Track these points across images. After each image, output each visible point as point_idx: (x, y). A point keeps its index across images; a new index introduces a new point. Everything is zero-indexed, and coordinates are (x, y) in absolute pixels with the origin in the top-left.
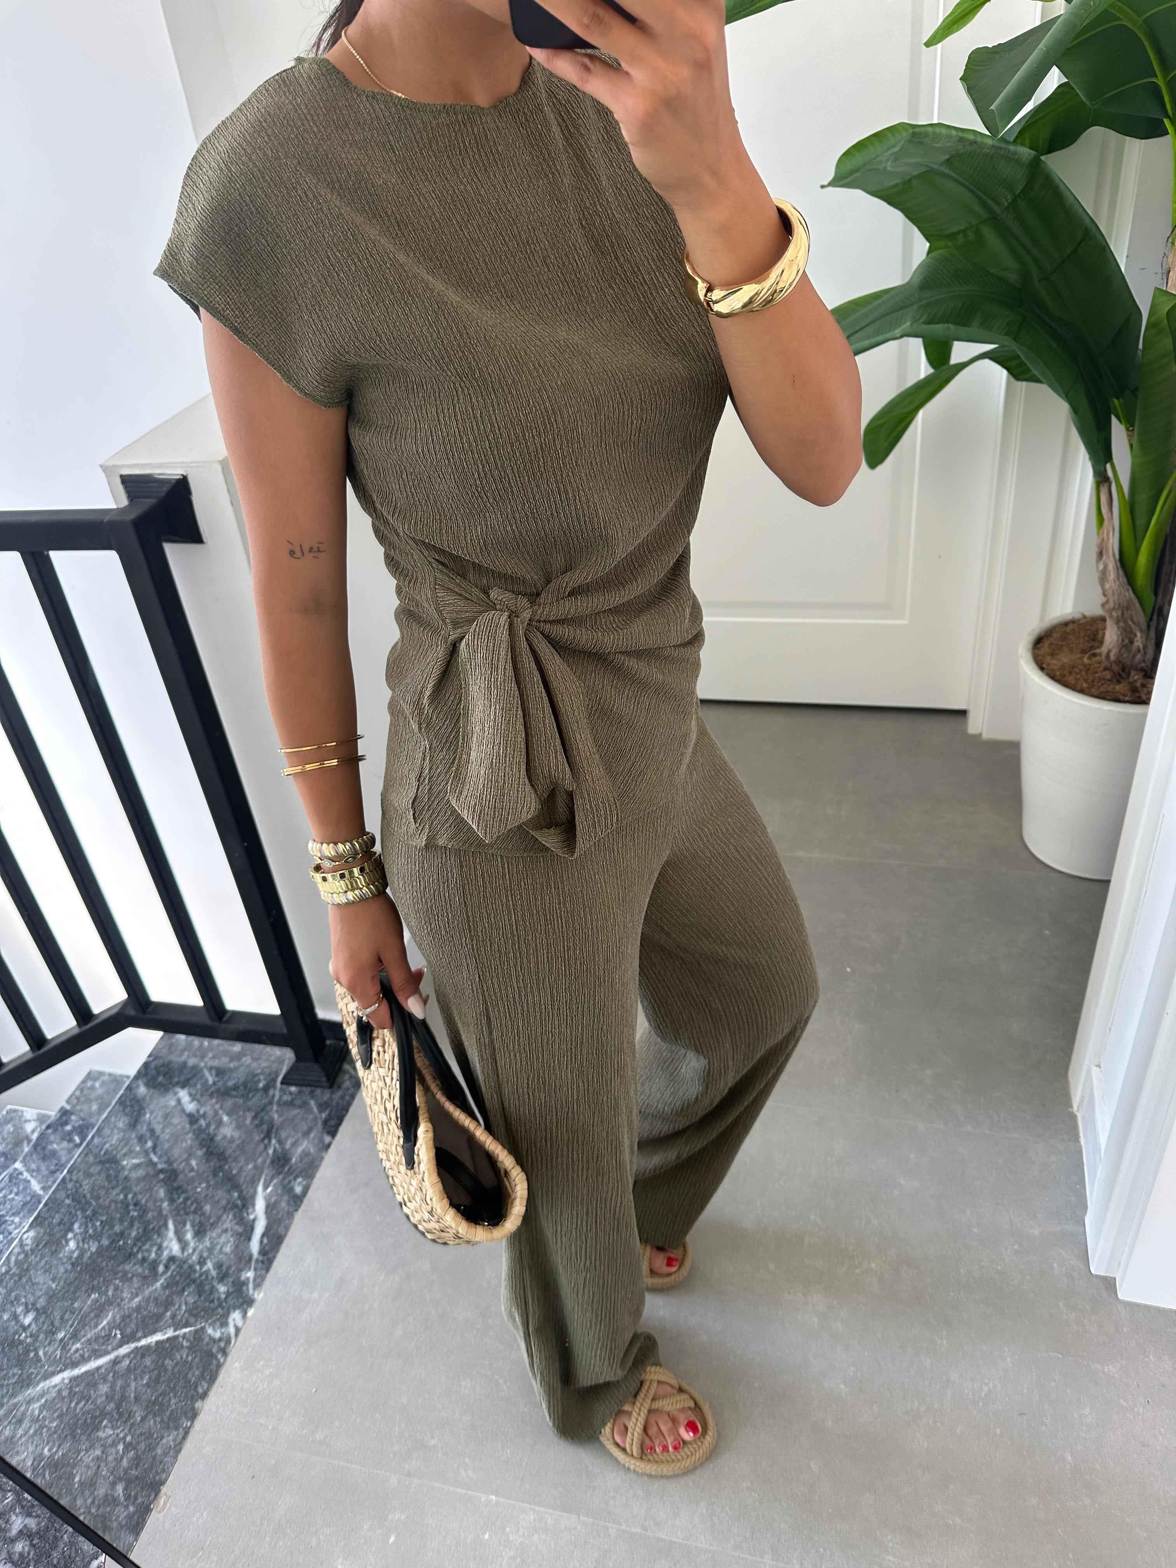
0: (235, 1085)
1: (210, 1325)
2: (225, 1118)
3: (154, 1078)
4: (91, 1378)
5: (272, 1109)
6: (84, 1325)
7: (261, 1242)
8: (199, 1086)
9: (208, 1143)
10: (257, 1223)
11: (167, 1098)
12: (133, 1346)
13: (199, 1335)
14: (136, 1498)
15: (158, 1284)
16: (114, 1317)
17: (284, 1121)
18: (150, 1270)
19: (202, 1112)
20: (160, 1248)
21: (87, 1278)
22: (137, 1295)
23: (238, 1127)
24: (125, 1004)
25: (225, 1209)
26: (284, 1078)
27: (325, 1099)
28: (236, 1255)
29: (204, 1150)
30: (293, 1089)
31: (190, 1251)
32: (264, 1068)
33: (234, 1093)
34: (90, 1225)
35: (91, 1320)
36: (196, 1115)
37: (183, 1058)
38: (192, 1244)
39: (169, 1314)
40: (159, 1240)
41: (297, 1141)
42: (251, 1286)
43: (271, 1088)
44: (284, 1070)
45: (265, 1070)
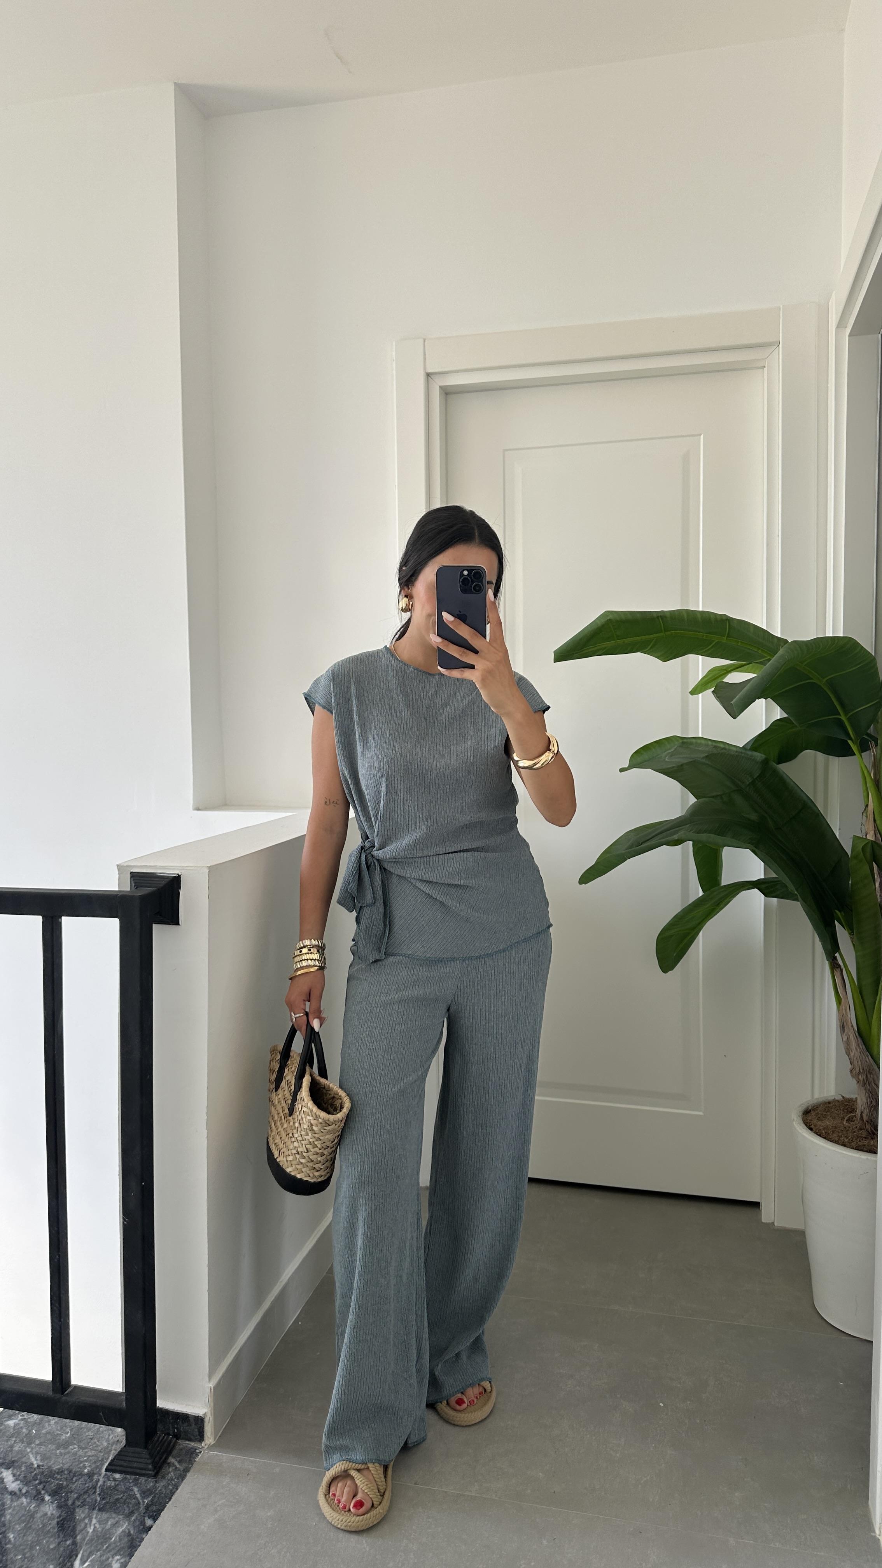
0: (59, 1469)
2: (47, 1498)
5: (95, 1492)
8: (23, 1469)
9: (28, 1519)
17: (107, 1503)
19: (24, 1491)
23: (59, 1507)
26: (110, 1464)
27: (149, 1487)
29: (23, 1525)
30: (117, 1476)
32: (90, 1456)
33: (59, 1476)
36: (18, 1493)
37: (9, 1443)
41: (116, 1523)
43: (95, 1474)
44: (110, 1458)
45: (91, 1458)
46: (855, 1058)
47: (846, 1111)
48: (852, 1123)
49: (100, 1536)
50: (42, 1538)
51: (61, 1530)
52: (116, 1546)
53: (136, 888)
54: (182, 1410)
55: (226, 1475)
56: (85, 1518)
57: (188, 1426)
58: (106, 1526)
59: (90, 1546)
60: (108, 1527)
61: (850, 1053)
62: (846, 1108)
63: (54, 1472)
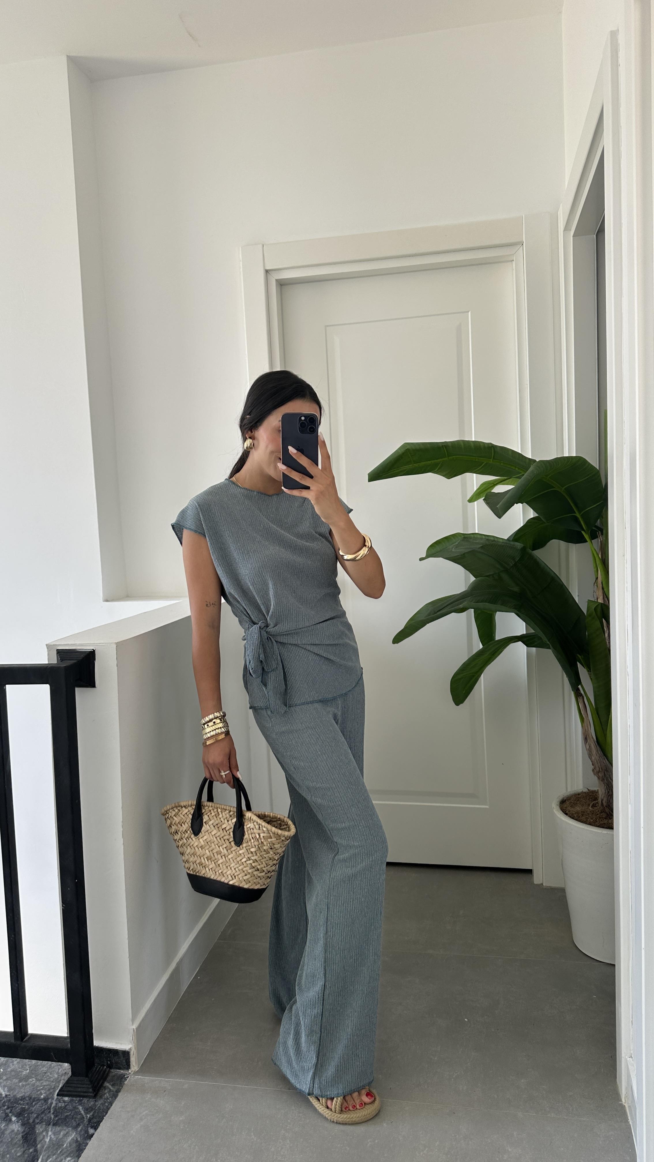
0: (22, 1097)
5: (50, 1112)
17: (59, 1119)
23: (23, 1125)
26: (59, 1091)
27: (90, 1105)
30: (66, 1099)
32: (45, 1086)
33: (22, 1102)
41: (67, 1133)
43: (49, 1098)
44: (60, 1086)
45: (46, 1087)
46: (596, 761)
47: (591, 799)
48: (595, 808)
49: (55, 1144)
50: (11, 1148)
51: (25, 1142)
52: (68, 1150)
53: (62, 661)
54: (113, 1047)
55: (148, 1093)
56: (43, 1131)
57: (118, 1058)
58: (59, 1136)
59: (47, 1152)
60: (61, 1137)
61: (591, 757)
62: (591, 797)
63: (18, 1099)
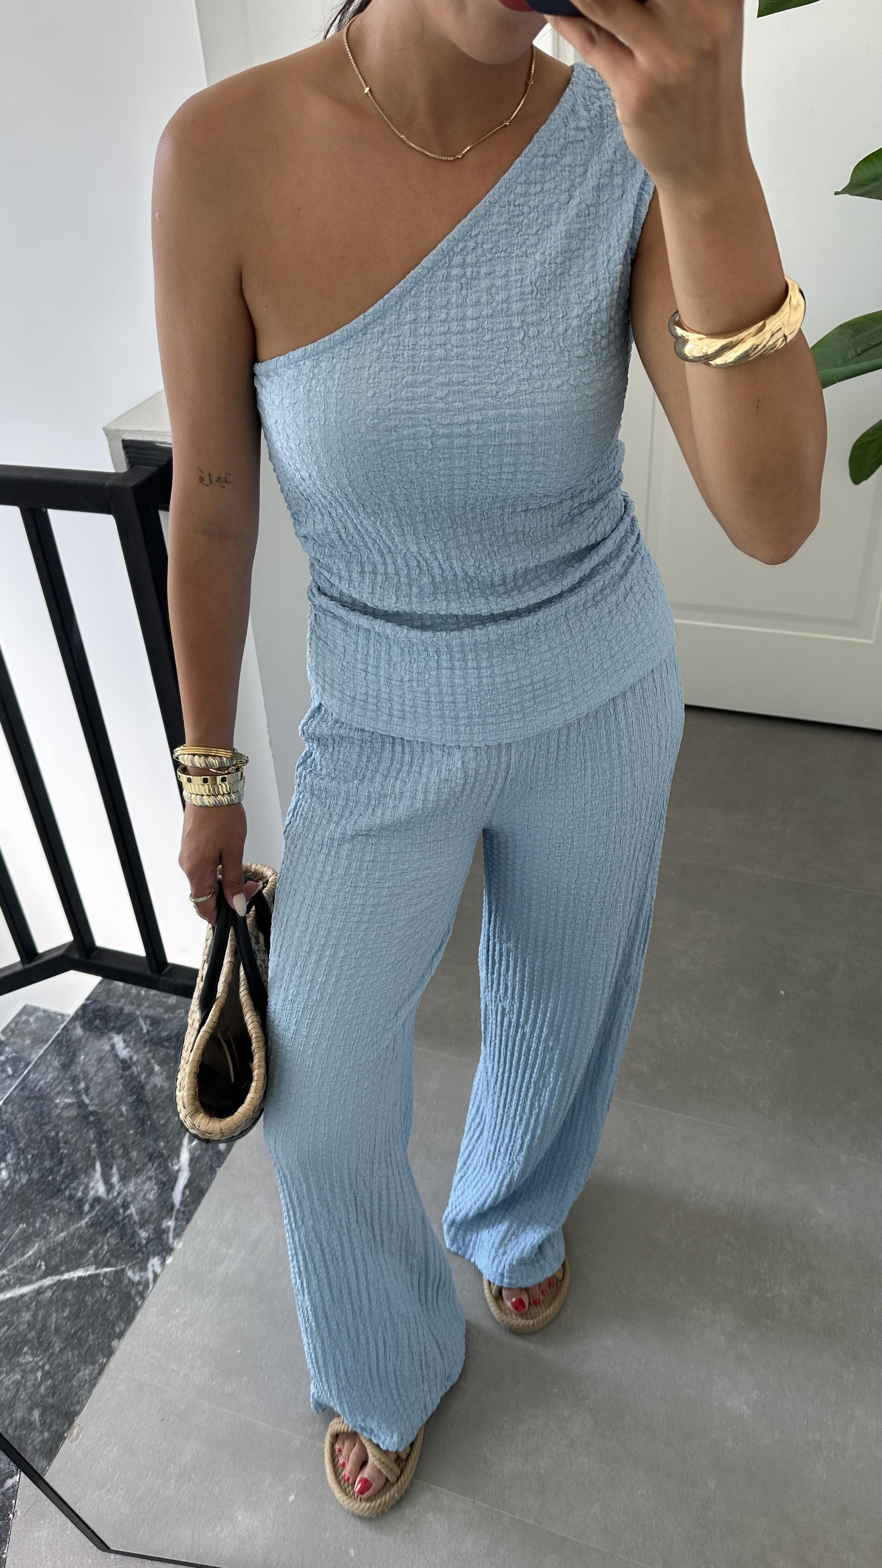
0: (167, 1036)
1: (130, 1267)
2: (157, 1068)
3: (91, 1022)
4: (14, 1304)
6: (11, 1253)
7: (183, 1193)
8: (133, 1034)
9: (139, 1091)
10: (180, 1174)
11: (102, 1042)
12: (56, 1278)
13: (119, 1275)
14: (51, 1426)
15: (83, 1222)
16: (40, 1249)
18: (76, 1207)
19: (134, 1059)
20: (87, 1187)
21: (17, 1207)
22: (62, 1231)
23: (168, 1078)
24: (70, 947)
25: (151, 1157)
28: (158, 1203)
29: (135, 1097)
31: (115, 1194)
33: (167, 1044)
34: (22, 1158)
35: (18, 1249)
36: (129, 1061)
37: (120, 1004)
38: (117, 1188)
39: (91, 1252)
40: (86, 1180)
42: (171, 1235)
